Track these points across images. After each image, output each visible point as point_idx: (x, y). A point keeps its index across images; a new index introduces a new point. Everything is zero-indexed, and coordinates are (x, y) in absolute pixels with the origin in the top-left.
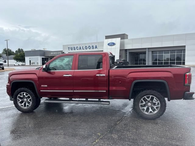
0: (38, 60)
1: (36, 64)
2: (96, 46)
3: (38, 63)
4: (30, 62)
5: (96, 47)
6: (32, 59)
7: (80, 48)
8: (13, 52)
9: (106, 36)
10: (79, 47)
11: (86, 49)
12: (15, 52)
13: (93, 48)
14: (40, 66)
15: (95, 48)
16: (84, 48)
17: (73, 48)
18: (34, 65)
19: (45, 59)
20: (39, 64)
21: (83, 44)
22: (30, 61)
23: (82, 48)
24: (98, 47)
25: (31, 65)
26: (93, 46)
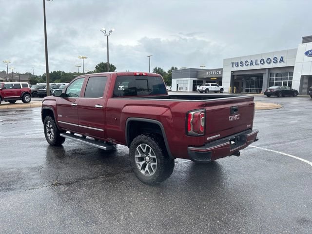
0: (188, 83)
1: (184, 90)
2: (282, 57)
3: (187, 88)
4: (177, 86)
5: (282, 60)
6: (180, 82)
7: (252, 64)
8: (165, 72)
9: (303, 38)
10: (250, 62)
11: (263, 64)
12: (167, 73)
13: (276, 62)
14: (190, 92)
15: (279, 61)
16: (259, 63)
17: (240, 64)
18: (182, 90)
19: (198, 81)
20: (188, 90)
21: (257, 55)
22: (178, 84)
23: (254, 63)
24: (285, 60)
25: (179, 90)
26: (275, 59)
